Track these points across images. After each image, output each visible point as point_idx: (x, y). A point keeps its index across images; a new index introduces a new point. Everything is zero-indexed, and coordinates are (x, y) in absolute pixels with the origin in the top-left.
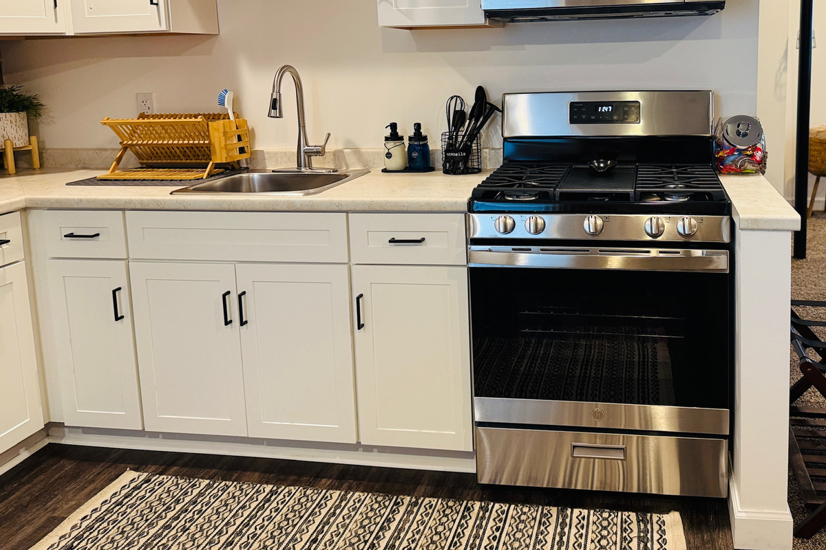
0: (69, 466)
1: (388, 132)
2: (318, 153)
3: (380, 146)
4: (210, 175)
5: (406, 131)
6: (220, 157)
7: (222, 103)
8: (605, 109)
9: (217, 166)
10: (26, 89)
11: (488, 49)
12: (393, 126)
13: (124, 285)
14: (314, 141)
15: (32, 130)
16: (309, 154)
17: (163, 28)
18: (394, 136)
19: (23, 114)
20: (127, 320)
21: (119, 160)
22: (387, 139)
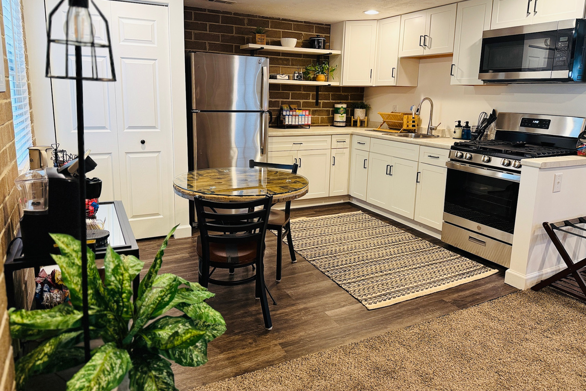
0: (350, 206)
1: (457, 124)
2: (434, 129)
3: (453, 129)
4: (401, 132)
5: (463, 124)
6: (405, 127)
7: (411, 109)
8: (536, 122)
9: (404, 130)
10: (365, 102)
11: (500, 94)
12: (459, 122)
13: (367, 159)
14: (434, 125)
15: (366, 115)
16: (432, 129)
17: (395, 85)
18: (459, 126)
19: (364, 110)
20: (367, 169)
21: (381, 125)
22: (456, 126)
